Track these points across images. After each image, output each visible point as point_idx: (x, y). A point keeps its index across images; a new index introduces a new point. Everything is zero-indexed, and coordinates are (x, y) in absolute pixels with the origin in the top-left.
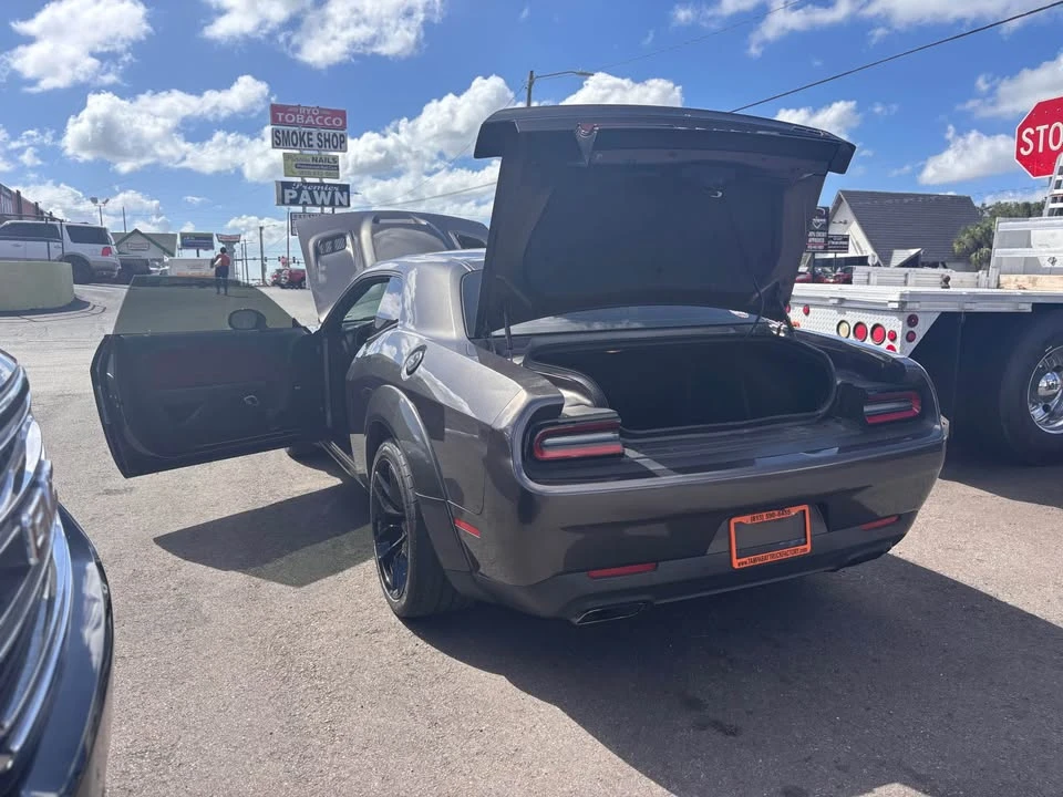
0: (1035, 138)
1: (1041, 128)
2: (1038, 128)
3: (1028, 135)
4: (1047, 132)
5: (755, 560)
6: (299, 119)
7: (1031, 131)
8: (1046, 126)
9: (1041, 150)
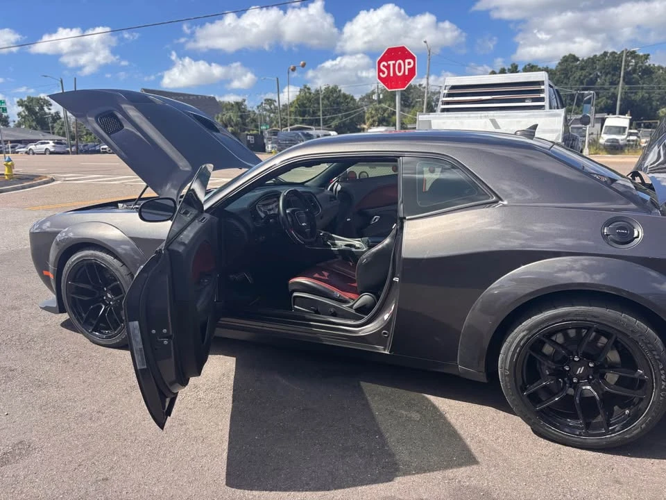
0: (388, 67)
1: (391, 63)
2: (389, 63)
3: (384, 66)
4: (394, 65)
7: (386, 64)
8: (394, 62)
9: (392, 75)
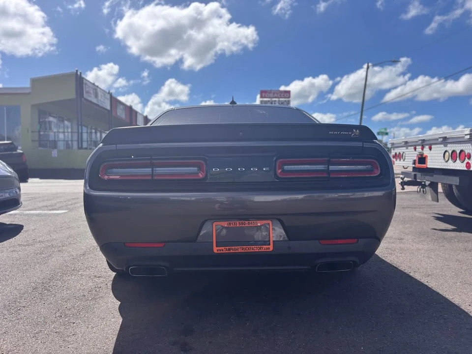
5: (229, 250)
6: (271, 95)
